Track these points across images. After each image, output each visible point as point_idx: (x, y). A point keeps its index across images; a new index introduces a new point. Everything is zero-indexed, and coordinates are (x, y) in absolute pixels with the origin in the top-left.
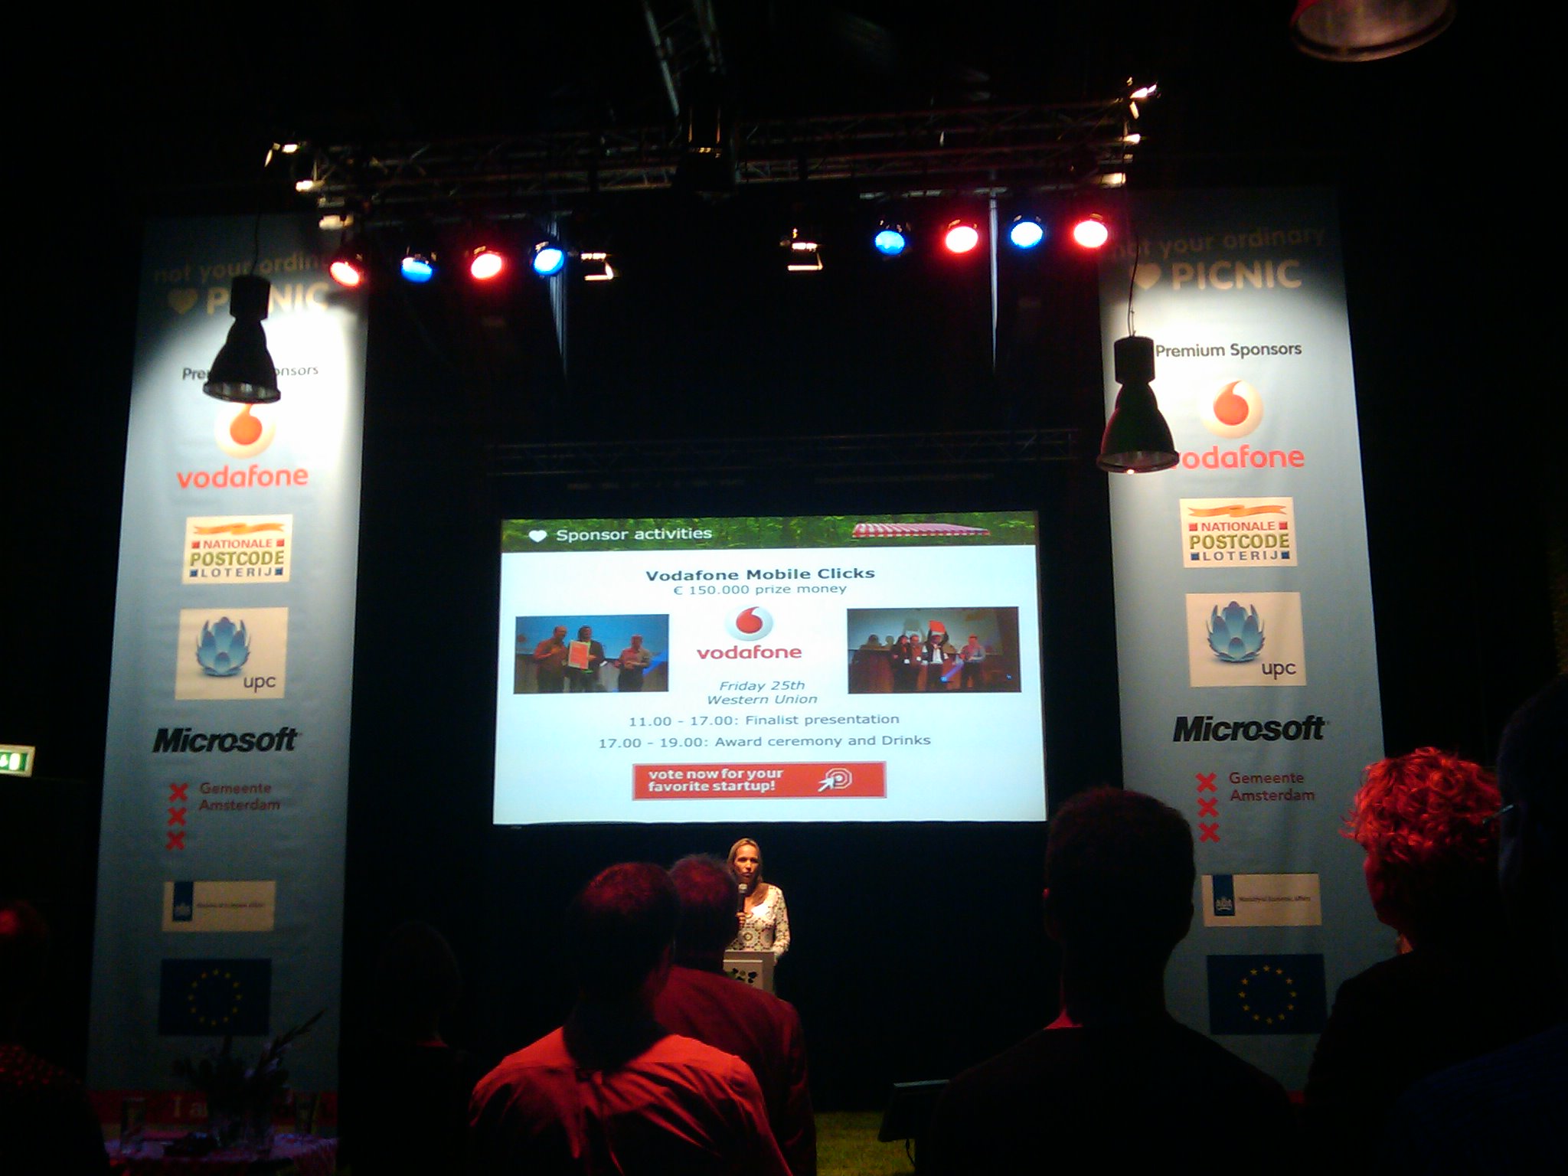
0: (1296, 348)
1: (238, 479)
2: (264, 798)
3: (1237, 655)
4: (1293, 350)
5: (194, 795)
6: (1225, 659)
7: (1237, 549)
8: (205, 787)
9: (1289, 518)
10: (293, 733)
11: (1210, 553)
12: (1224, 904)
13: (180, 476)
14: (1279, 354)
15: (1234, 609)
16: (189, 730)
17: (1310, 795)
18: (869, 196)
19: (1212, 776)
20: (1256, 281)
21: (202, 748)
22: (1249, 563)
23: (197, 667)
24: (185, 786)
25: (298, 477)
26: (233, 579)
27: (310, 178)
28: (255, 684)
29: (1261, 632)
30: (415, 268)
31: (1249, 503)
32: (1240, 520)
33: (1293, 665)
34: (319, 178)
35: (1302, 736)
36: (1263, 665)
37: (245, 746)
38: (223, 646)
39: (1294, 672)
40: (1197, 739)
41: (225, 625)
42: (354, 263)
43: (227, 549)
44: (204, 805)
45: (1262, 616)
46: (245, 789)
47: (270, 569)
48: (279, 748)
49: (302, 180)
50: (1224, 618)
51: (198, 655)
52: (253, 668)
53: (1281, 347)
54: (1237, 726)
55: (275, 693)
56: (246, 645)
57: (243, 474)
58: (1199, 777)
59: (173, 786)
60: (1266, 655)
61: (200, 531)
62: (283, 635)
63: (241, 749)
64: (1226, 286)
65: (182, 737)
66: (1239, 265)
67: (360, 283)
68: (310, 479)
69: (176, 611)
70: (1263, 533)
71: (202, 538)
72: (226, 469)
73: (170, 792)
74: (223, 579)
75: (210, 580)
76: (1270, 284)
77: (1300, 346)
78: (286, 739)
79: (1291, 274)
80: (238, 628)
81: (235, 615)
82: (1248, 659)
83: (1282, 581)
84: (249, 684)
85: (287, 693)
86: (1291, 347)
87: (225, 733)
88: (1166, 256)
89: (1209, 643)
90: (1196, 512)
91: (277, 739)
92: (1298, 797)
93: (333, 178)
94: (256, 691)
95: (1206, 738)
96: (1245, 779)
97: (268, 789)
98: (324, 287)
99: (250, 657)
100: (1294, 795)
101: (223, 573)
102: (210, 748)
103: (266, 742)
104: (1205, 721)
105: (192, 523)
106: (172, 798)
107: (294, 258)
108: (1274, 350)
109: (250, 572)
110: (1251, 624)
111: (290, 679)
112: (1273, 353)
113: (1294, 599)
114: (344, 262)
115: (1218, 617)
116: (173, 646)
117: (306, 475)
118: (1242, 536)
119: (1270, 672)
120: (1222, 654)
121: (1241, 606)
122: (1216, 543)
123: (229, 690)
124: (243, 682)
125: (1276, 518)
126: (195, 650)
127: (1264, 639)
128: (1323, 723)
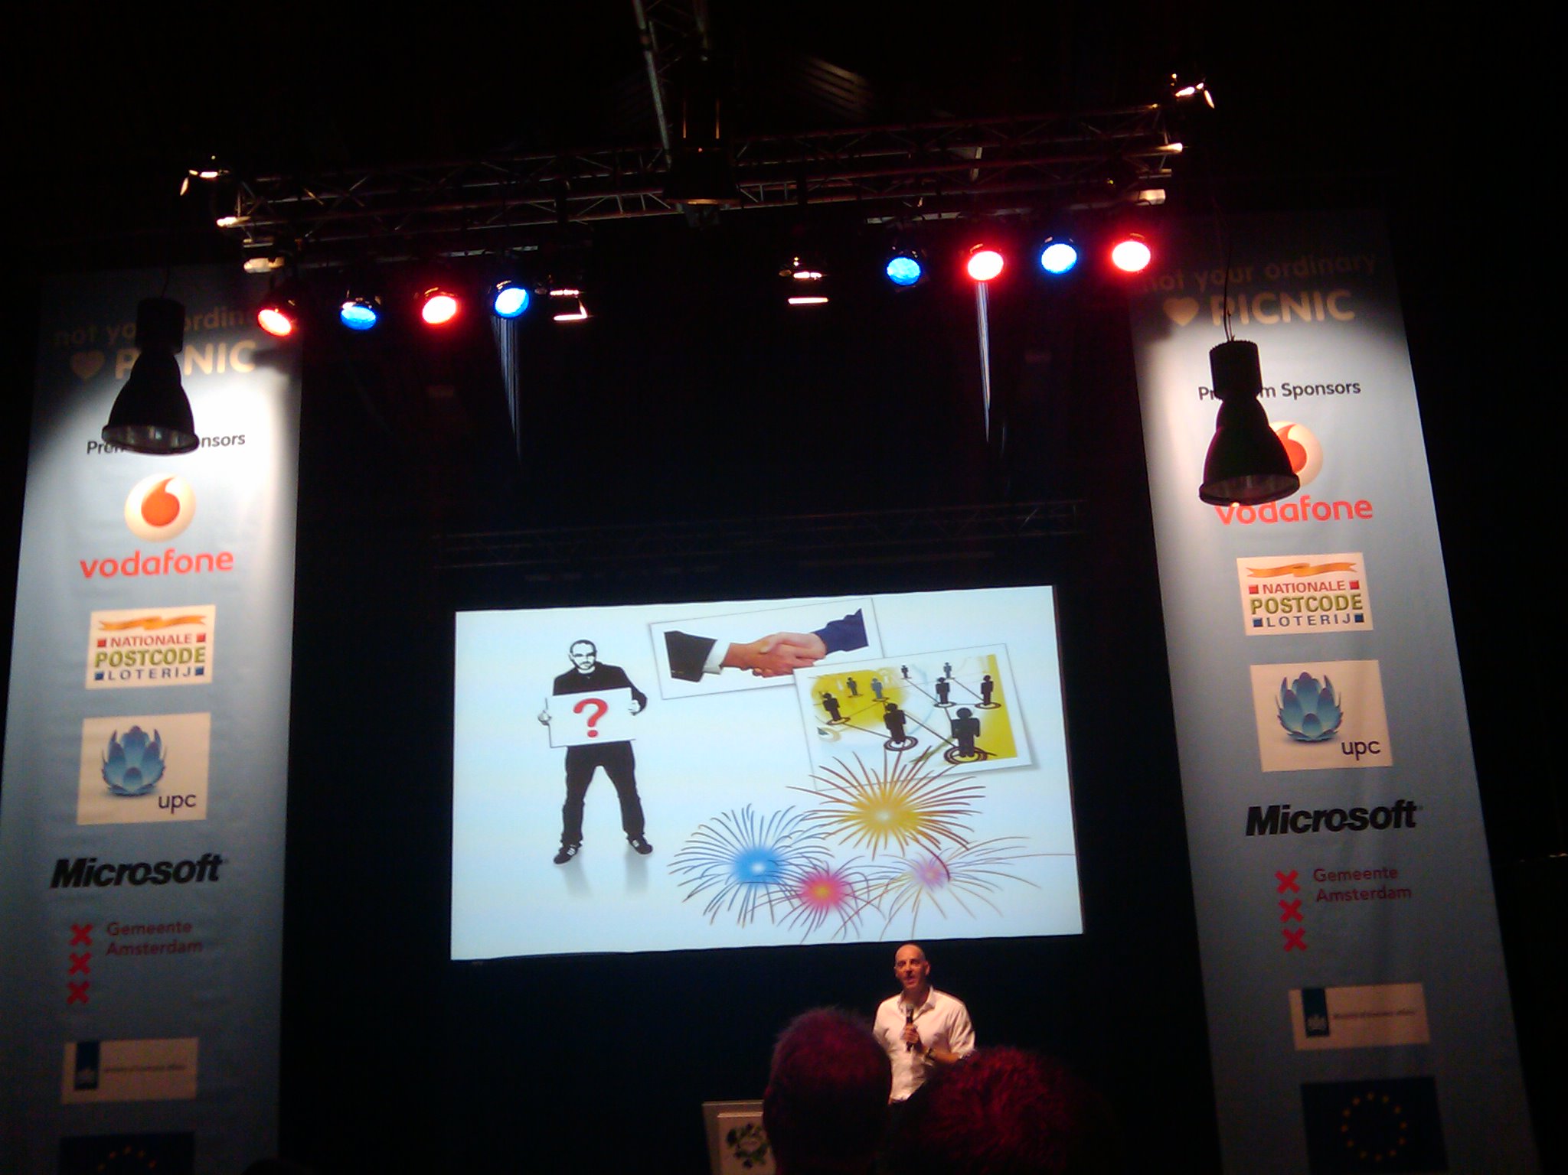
0: (1354, 385)
1: (151, 566)
2: (184, 938)
3: (1313, 734)
4: (1351, 388)
5: (99, 936)
6: (1300, 739)
7: (1305, 613)
8: (113, 928)
9: (1360, 576)
10: (217, 861)
11: (1274, 618)
12: (1316, 1023)
13: (83, 564)
14: (1335, 393)
15: (1306, 681)
16: (94, 860)
17: (1406, 892)
18: (877, 221)
19: (1294, 874)
20: (1305, 314)
21: (108, 881)
22: (1319, 628)
23: (104, 786)
24: (89, 927)
25: (222, 562)
26: (145, 682)
27: (231, 213)
28: (172, 804)
29: (1339, 706)
30: (356, 314)
31: (1314, 560)
32: (1306, 580)
33: (1377, 743)
34: (243, 214)
35: (1393, 823)
36: (1343, 744)
37: (161, 877)
38: (134, 760)
39: (1379, 751)
40: (1273, 831)
41: (136, 735)
42: (286, 311)
43: (138, 647)
44: (112, 949)
45: (1338, 688)
46: (161, 929)
47: (189, 670)
48: (200, 879)
49: (223, 217)
50: (1295, 692)
51: (104, 772)
52: (167, 787)
53: (1337, 386)
54: (1319, 814)
55: (196, 813)
56: (161, 758)
57: (158, 561)
58: (1279, 875)
59: (75, 928)
60: (1344, 732)
61: (107, 626)
62: (204, 745)
63: (155, 881)
64: (1273, 320)
65: (85, 870)
66: (1284, 297)
67: (292, 332)
68: (236, 563)
69: (78, 721)
70: (1332, 594)
71: (108, 635)
72: (137, 554)
73: (71, 935)
74: (134, 682)
75: (118, 683)
76: (1320, 316)
77: (1358, 385)
78: (209, 868)
79: (1342, 305)
80: (152, 738)
81: (148, 724)
82: (1326, 738)
83: (1357, 648)
84: (164, 803)
85: (210, 814)
86: (1348, 386)
87: (135, 862)
88: (1203, 289)
89: (1279, 721)
90: (1256, 573)
91: (198, 868)
92: (1393, 894)
93: (259, 213)
94: (173, 812)
95: (1284, 831)
96: (1332, 876)
97: (188, 928)
98: (250, 345)
99: (165, 773)
100: (1387, 893)
101: (134, 674)
102: (118, 882)
103: (184, 872)
104: (1282, 811)
105: (97, 617)
106: (74, 942)
107: (215, 316)
108: (1330, 389)
109: (166, 673)
110: (1326, 697)
111: (214, 795)
112: (1328, 393)
113: (1373, 667)
114: (273, 309)
115: (1289, 691)
116: (75, 763)
117: (231, 559)
118: (1309, 599)
119: (1351, 752)
120: (1296, 733)
121: (1313, 677)
122: (1281, 607)
123: (142, 811)
124: (157, 802)
125: (1346, 577)
126: (100, 766)
127: (1342, 714)
128: (1415, 808)
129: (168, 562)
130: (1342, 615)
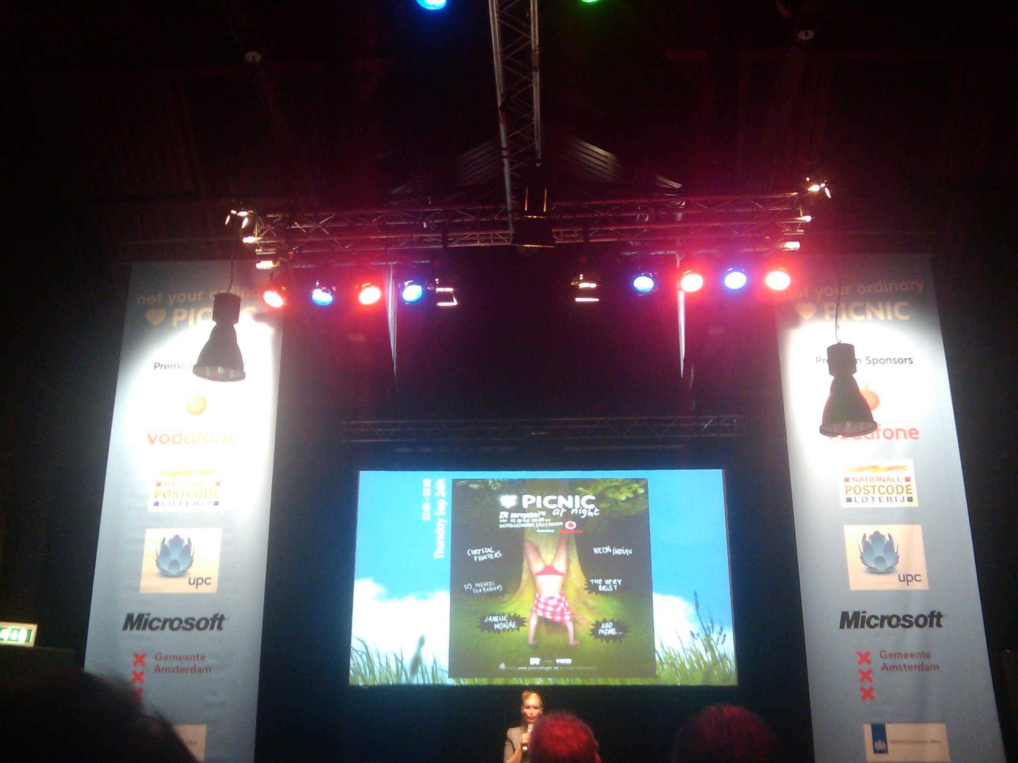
0: (909, 359)
1: (190, 439)
2: (200, 664)
3: (881, 568)
4: (907, 361)
5: (150, 661)
6: (873, 571)
7: (877, 495)
8: (158, 656)
9: (911, 474)
10: (222, 618)
11: (859, 498)
12: (880, 745)
13: (149, 436)
14: (898, 363)
15: (877, 536)
16: (149, 614)
17: (936, 667)
18: (628, 254)
19: (868, 654)
20: (881, 316)
21: (157, 628)
22: (885, 505)
23: (157, 570)
24: (144, 655)
26: (184, 508)
27: (253, 235)
28: (197, 582)
29: (897, 551)
30: (321, 297)
31: (884, 463)
32: (878, 475)
33: (920, 575)
34: (258, 236)
35: (928, 625)
36: (899, 576)
37: (188, 627)
38: (175, 555)
39: (920, 580)
40: (856, 626)
41: (177, 540)
42: (280, 292)
43: (180, 487)
44: (158, 669)
45: (896, 541)
46: (187, 658)
47: (209, 502)
48: (212, 628)
49: (247, 236)
50: (870, 543)
51: (157, 561)
52: (195, 571)
53: (899, 359)
54: (883, 618)
55: (210, 589)
56: (191, 554)
57: (194, 436)
58: (859, 654)
59: (136, 655)
60: (900, 568)
61: (161, 474)
62: (218, 548)
63: (185, 629)
64: (861, 318)
65: (143, 621)
66: (868, 304)
67: (284, 306)
69: (143, 530)
70: (894, 484)
71: (162, 480)
72: (182, 431)
73: (134, 659)
74: (177, 508)
75: (167, 509)
76: (890, 317)
77: (911, 359)
78: (217, 622)
79: (903, 311)
80: (186, 543)
81: (184, 535)
82: (889, 571)
83: (909, 517)
84: (192, 582)
85: (219, 589)
86: (906, 359)
87: (173, 617)
88: (819, 298)
89: (860, 560)
91: (210, 622)
92: (927, 668)
94: (197, 587)
95: (862, 626)
96: (891, 656)
97: (203, 658)
98: (253, 310)
99: (194, 563)
100: (924, 667)
101: (177, 504)
102: (163, 628)
103: (202, 624)
104: (861, 615)
106: (135, 664)
108: (895, 361)
109: (196, 504)
110: (889, 546)
111: (221, 579)
112: (894, 363)
113: (918, 529)
114: (273, 291)
115: (867, 542)
116: (140, 555)
119: (904, 580)
120: (870, 568)
121: (882, 534)
122: (863, 491)
123: (178, 586)
124: (188, 581)
125: (903, 474)
126: (155, 557)
127: (899, 557)
128: (942, 616)
129: (200, 437)
130: (900, 497)
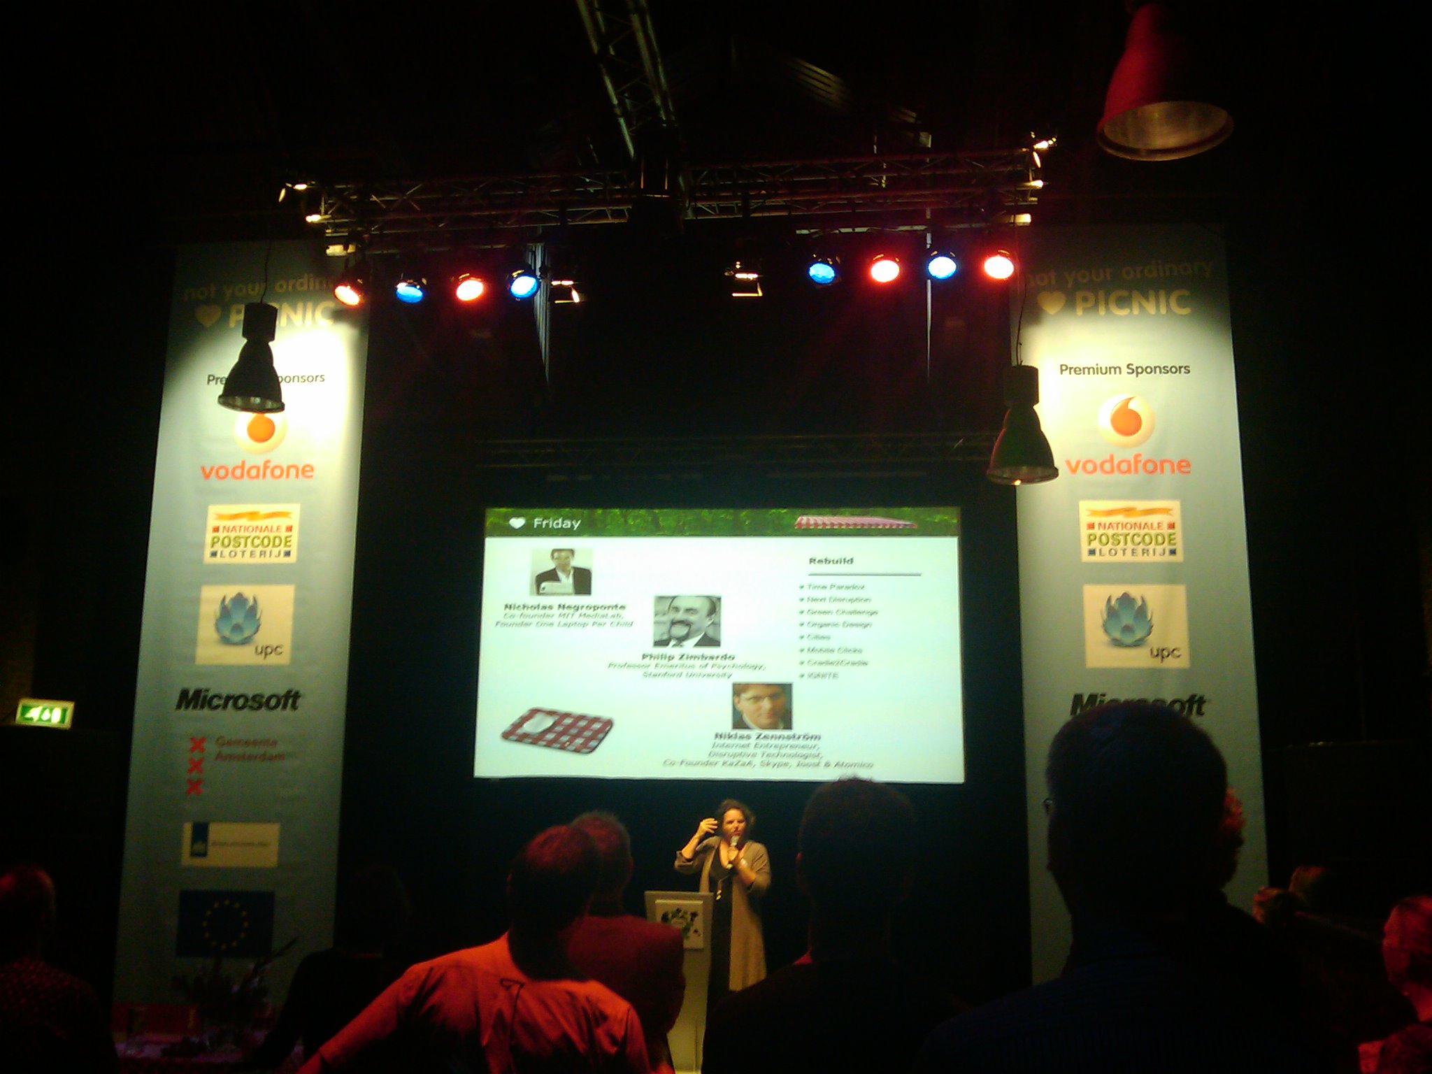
0: (1185, 367)
1: (253, 472)
2: (273, 751)
3: (1129, 639)
4: (1183, 370)
5: (210, 747)
6: (1117, 643)
7: (1130, 546)
8: (221, 741)
9: (1176, 517)
10: (297, 696)
11: (1106, 549)
13: (203, 469)
14: (1170, 373)
15: (1126, 599)
16: (207, 691)
18: (805, 232)
20: (1151, 308)
21: (217, 707)
23: (216, 636)
24: (203, 740)
25: (306, 471)
26: (247, 559)
27: (318, 213)
28: (265, 651)
29: (1151, 619)
30: (408, 291)
31: (1141, 505)
32: (1133, 520)
33: (1178, 650)
34: (326, 213)
36: (1152, 650)
37: (256, 705)
38: (238, 618)
39: (1179, 656)
41: (240, 599)
42: (356, 287)
43: (242, 534)
44: (219, 756)
45: (1151, 606)
46: (255, 743)
47: (280, 552)
48: (285, 707)
49: (310, 214)
50: (1117, 607)
51: (216, 625)
52: (262, 639)
53: (1171, 368)
55: (283, 659)
56: (258, 617)
57: (258, 468)
59: (193, 739)
60: (1154, 640)
61: (220, 517)
62: (290, 610)
63: (251, 708)
64: (1124, 312)
65: (201, 698)
66: (1135, 294)
67: (360, 303)
68: (315, 473)
69: (198, 588)
70: (1153, 532)
71: (221, 524)
72: (243, 463)
73: (190, 745)
74: (238, 560)
75: (227, 560)
76: (1163, 310)
77: (1188, 367)
78: (291, 700)
79: (1182, 302)
80: (251, 602)
81: (249, 591)
82: (1138, 644)
83: (1169, 575)
84: (260, 650)
85: (294, 660)
86: (1180, 367)
87: (237, 693)
88: (1070, 286)
89: (1103, 629)
90: (1094, 513)
91: (282, 700)
93: (340, 212)
94: (265, 658)
97: (275, 743)
98: (331, 305)
99: (261, 628)
101: (239, 554)
102: (225, 707)
103: (273, 702)
104: (1100, 698)
105: (213, 510)
106: (193, 749)
107: (305, 281)
108: (1166, 370)
109: (262, 554)
110: (1141, 612)
111: (296, 647)
112: (1164, 373)
113: (1180, 591)
114: (346, 286)
115: (1112, 606)
116: (195, 618)
117: (312, 469)
118: (1134, 535)
119: (1158, 656)
120: (1115, 639)
121: (1132, 596)
122: (1111, 540)
123: (242, 656)
124: (254, 649)
125: (1165, 519)
126: (214, 622)
127: (1152, 627)
128: (1205, 702)
129: (266, 470)
130: (1159, 549)
